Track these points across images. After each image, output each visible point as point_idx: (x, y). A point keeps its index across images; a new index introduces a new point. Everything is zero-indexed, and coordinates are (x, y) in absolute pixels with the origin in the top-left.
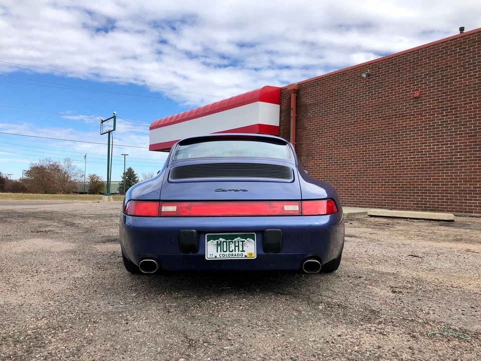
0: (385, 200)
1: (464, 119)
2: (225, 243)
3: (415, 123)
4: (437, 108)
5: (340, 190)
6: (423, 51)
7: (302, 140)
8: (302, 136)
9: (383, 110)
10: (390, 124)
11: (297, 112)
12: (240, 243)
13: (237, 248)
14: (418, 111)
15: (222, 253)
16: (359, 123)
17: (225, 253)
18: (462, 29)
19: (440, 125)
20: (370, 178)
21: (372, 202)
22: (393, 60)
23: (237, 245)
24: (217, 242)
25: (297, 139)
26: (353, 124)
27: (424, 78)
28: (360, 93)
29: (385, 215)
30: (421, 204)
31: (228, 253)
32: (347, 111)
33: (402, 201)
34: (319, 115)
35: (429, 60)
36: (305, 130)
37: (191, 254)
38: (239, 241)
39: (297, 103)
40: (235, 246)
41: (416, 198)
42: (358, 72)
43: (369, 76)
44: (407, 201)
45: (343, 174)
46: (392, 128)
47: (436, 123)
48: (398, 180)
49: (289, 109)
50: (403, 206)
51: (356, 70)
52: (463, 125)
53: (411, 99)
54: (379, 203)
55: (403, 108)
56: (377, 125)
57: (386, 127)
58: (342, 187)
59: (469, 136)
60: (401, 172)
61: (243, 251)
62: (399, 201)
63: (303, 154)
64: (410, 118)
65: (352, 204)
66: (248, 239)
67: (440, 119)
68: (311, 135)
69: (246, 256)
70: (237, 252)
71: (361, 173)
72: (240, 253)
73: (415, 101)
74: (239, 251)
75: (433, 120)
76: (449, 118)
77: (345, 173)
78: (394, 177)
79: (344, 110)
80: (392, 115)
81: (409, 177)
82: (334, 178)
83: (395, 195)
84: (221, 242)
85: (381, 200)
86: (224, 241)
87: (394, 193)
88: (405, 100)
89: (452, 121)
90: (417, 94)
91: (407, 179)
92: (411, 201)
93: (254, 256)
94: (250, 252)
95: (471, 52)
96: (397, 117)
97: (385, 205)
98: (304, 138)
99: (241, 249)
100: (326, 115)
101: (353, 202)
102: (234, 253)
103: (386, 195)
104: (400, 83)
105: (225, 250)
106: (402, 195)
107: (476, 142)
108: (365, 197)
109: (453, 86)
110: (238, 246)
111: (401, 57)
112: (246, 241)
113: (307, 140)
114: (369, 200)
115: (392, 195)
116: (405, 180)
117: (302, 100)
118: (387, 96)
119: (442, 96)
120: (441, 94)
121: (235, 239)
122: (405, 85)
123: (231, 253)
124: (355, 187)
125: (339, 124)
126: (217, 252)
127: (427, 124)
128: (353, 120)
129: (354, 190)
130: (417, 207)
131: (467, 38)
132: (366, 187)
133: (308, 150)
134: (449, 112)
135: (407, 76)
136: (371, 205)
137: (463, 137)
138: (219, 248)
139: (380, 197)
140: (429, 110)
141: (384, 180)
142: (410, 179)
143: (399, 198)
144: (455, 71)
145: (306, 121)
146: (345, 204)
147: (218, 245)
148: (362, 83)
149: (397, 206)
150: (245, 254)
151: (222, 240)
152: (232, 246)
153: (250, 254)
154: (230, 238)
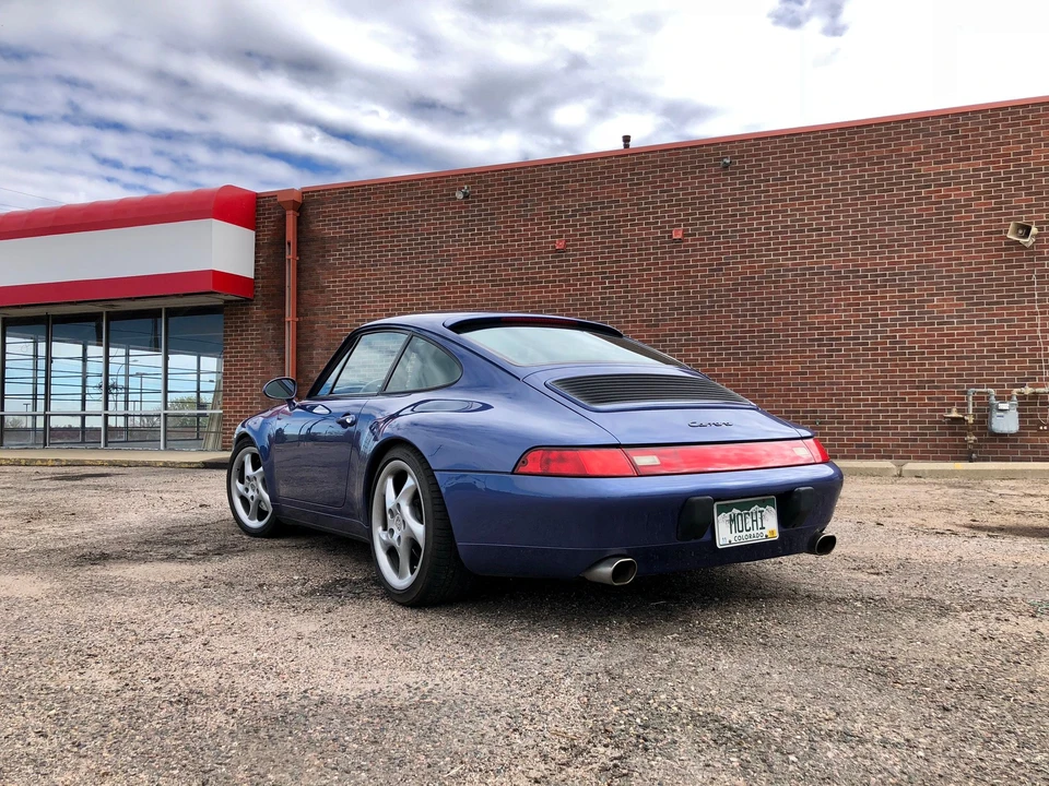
1: (638, 296)
2: (740, 517)
3: (556, 296)
4: (596, 273)
6: (569, 167)
7: (315, 314)
8: (315, 305)
9: (496, 266)
10: (509, 294)
11: (299, 252)
12: (759, 514)
13: (755, 523)
14: (561, 276)
15: (738, 534)
16: (446, 288)
17: (741, 534)
18: (627, 139)
19: (600, 303)
22: (515, 173)
23: (754, 518)
24: (731, 516)
25: (302, 311)
26: (433, 289)
27: (571, 216)
28: (447, 228)
31: (745, 533)
32: (420, 262)
34: (355, 262)
35: (580, 185)
36: (323, 292)
37: (693, 541)
38: (756, 512)
39: (299, 232)
40: (753, 521)
42: (443, 186)
43: (468, 197)
46: (514, 303)
47: (593, 299)
49: (280, 243)
51: (439, 182)
52: (638, 306)
53: (549, 252)
55: (535, 268)
56: (485, 296)
57: (501, 300)
59: (647, 326)
61: (763, 528)
63: (316, 343)
64: (548, 287)
66: (767, 507)
67: (601, 293)
68: (336, 304)
69: (766, 537)
72: (759, 531)
73: (556, 257)
74: (757, 529)
75: (587, 294)
76: (615, 293)
79: (414, 258)
80: (514, 279)
84: (734, 515)
86: (738, 514)
88: (537, 253)
89: (620, 297)
90: (560, 245)
93: (776, 536)
94: (771, 529)
95: (650, 183)
96: (523, 284)
98: (320, 309)
99: (760, 525)
100: (372, 265)
104: (529, 220)
105: (741, 528)
107: (657, 336)
109: (621, 236)
110: (757, 521)
111: (529, 172)
112: (765, 510)
113: (326, 314)
117: (312, 227)
118: (503, 242)
119: (604, 253)
120: (602, 248)
121: (752, 509)
122: (537, 224)
123: (748, 533)
125: (403, 286)
126: (731, 533)
127: (578, 300)
128: (433, 280)
131: (644, 158)
133: (329, 335)
134: (614, 282)
135: (541, 209)
137: (636, 326)
138: (733, 526)
140: (581, 274)
144: (624, 211)
145: (322, 274)
147: (732, 520)
148: (451, 209)
150: (765, 532)
151: (736, 511)
152: (749, 520)
153: (772, 532)
154: (745, 507)
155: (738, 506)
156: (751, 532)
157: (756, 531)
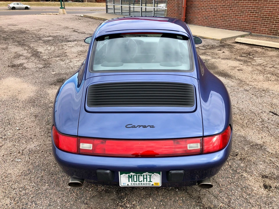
0: (248, 26)
2: (135, 176)
5: (217, 16)
13: (145, 180)
15: (133, 182)
17: (135, 183)
20: (240, 8)
21: (238, 27)
23: (145, 177)
24: (129, 175)
29: (247, 43)
30: (274, 30)
31: (138, 182)
33: (260, 27)
38: (147, 175)
40: (144, 178)
41: (271, 26)
44: (264, 27)
45: (221, 4)
48: (260, 11)
50: (260, 31)
54: (243, 27)
58: (219, 14)
60: (265, 5)
61: (150, 181)
62: (258, 27)
65: (224, 27)
66: (155, 174)
69: (152, 185)
70: (145, 182)
71: (234, 4)
74: (147, 181)
77: (223, 4)
78: (258, 9)
81: (269, 9)
82: (214, 7)
83: (256, 23)
84: (131, 175)
85: (245, 25)
86: (134, 175)
87: (255, 21)
91: (267, 11)
92: (267, 28)
93: (160, 185)
94: (156, 182)
97: (247, 29)
99: (148, 180)
101: (225, 25)
102: (143, 182)
103: (249, 22)
105: (135, 180)
106: (261, 23)
108: (234, 22)
110: (147, 178)
112: (153, 175)
114: (236, 24)
115: (254, 22)
116: (266, 11)
121: (144, 174)
123: (140, 183)
124: (228, 15)
126: (129, 181)
129: (227, 17)
130: (270, 32)
132: (236, 15)
136: (237, 28)
138: (130, 179)
139: (244, 23)
141: (250, 10)
142: (269, 12)
143: (258, 25)
146: (219, 26)
147: (129, 177)
149: (256, 30)
150: (152, 183)
152: (142, 178)
153: (157, 184)
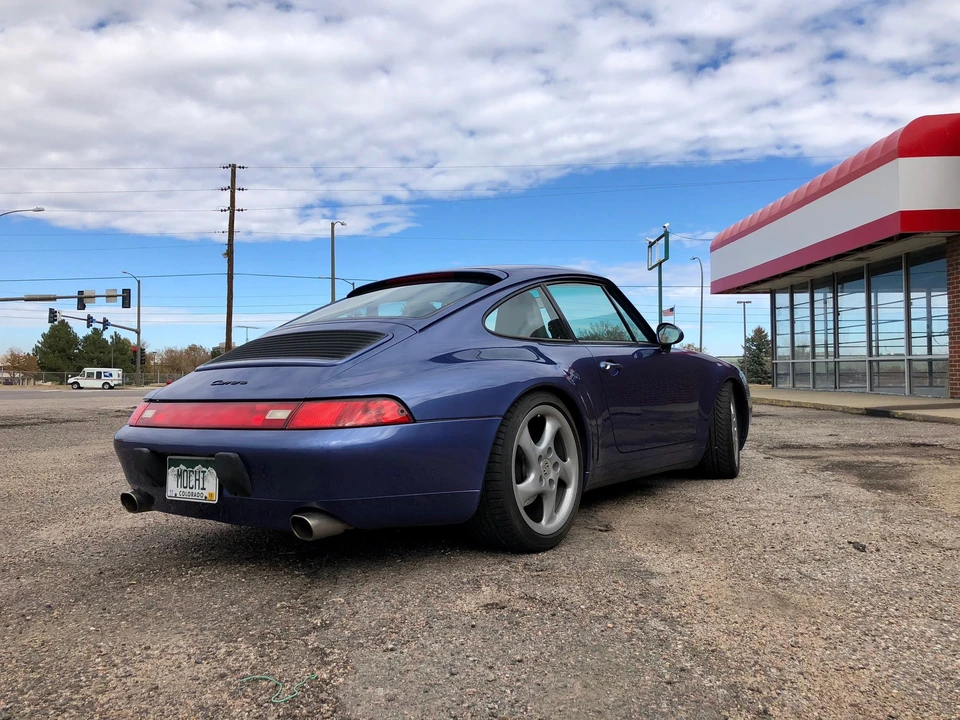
2: (186, 474)
12: (202, 474)
13: (197, 484)
15: (182, 489)
17: (185, 490)
23: (198, 477)
24: (178, 471)
31: (188, 489)
38: (200, 472)
40: (196, 480)
61: (203, 489)
66: (210, 468)
69: (206, 498)
72: (201, 491)
74: (199, 488)
84: (181, 471)
86: (185, 471)
93: (215, 500)
94: (211, 492)
99: (201, 485)
105: (185, 484)
110: (199, 480)
112: (207, 471)
121: (197, 468)
123: (191, 491)
126: (177, 487)
138: (179, 481)
147: (179, 475)
150: (206, 493)
151: (182, 467)
152: (193, 478)
153: (211, 495)
154: (191, 464)
155: (185, 463)
156: (193, 490)
157: (197, 491)
